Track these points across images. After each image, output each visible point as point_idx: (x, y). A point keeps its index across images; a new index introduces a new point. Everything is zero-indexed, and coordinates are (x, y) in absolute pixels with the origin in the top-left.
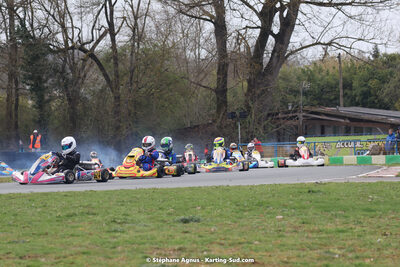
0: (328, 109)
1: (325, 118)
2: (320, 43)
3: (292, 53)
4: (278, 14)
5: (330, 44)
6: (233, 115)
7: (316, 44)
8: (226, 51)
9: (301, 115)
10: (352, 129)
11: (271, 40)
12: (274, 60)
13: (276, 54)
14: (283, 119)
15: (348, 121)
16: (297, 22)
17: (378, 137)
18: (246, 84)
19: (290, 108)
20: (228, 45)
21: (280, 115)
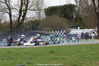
3: (25, 20)
4: (23, 12)
5: (32, 18)
7: (30, 18)
11: (21, 18)
12: (22, 21)
16: (27, 13)
17: (44, 36)
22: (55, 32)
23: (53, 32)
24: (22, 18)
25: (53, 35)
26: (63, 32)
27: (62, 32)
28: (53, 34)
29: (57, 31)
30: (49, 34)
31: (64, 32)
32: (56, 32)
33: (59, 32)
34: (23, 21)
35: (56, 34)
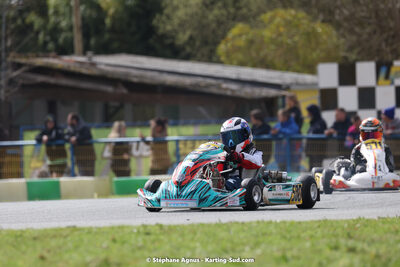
1: (64, 81)
10: (128, 109)
15: (124, 91)
22: (347, 76)
23: (328, 75)
28: (329, 98)
29: (384, 68)
32: (366, 72)
35: (367, 98)
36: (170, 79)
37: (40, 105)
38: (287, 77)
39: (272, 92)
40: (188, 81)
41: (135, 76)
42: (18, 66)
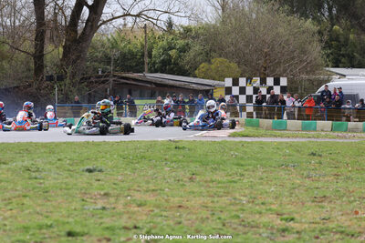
0: (135, 75)
1: (133, 82)
2: (129, 15)
3: (104, 22)
5: (138, 15)
6: (50, 78)
7: (126, 15)
8: (43, 19)
9: (111, 80)
10: (157, 93)
11: (86, 12)
12: (89, 29)
13: (90, 24)
14: (96, 82)
15: (154, 86)
18: (61, 49)
19: (100, 73)
20: (46, 13)
21: (92, 79)
22: (235, 83)
23: (228, 82)
24: (90, 12)
25: (228, 98)
26: (277, 82)
27: (270, 81)
28: (228, 91)
29: (249, 80)
30: (208, 91)
31: (284, 82)
32: (242, 82)
33: (257, 81)
34: (92, 25)
35: (243, 91)
36: (171, 82)
37: (126, 90)
38: (216, 82)
39: (208, 88)
40: (178, 83)
41: (159, 81)
42: (115, 76)
